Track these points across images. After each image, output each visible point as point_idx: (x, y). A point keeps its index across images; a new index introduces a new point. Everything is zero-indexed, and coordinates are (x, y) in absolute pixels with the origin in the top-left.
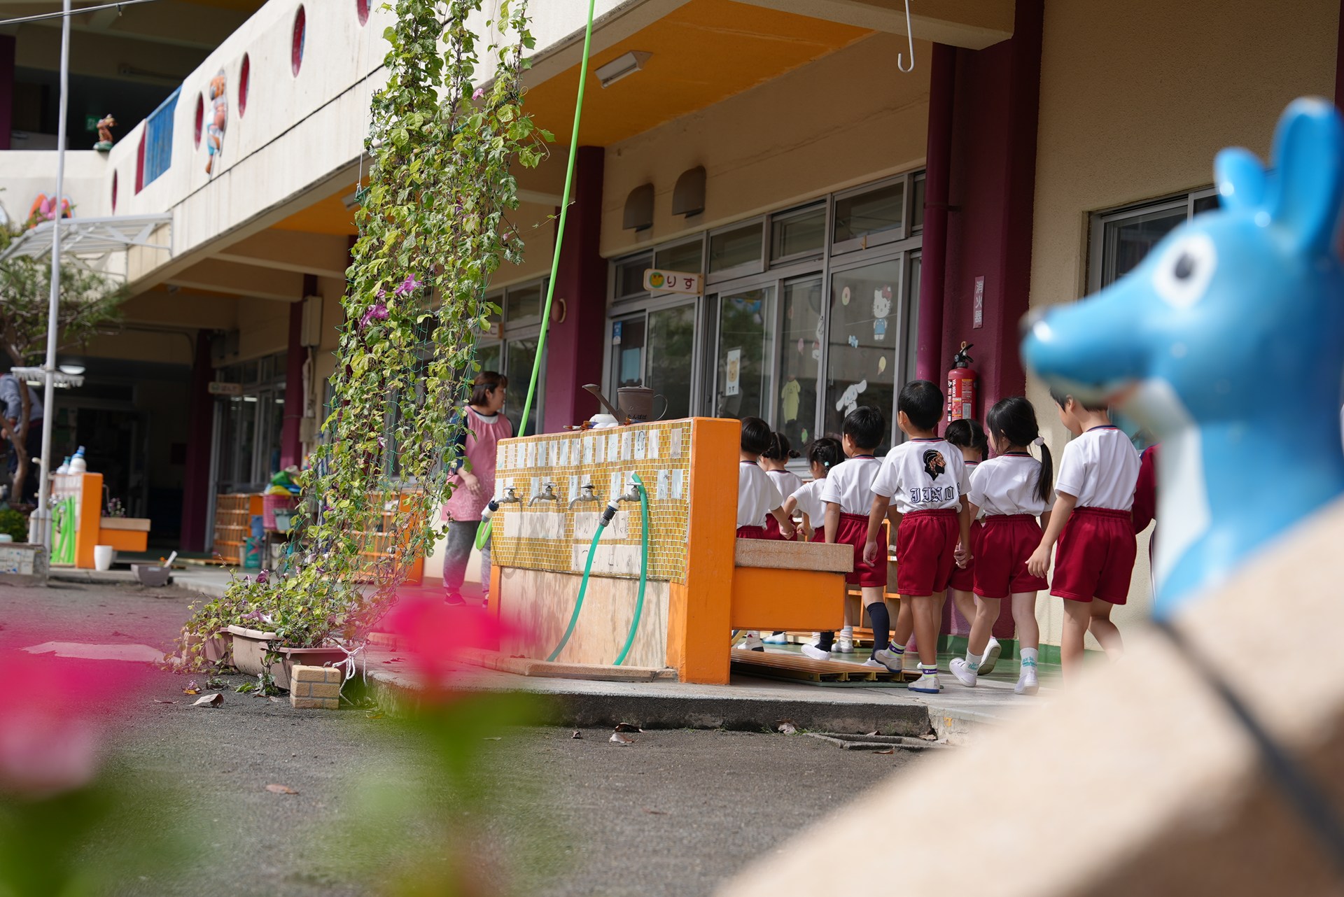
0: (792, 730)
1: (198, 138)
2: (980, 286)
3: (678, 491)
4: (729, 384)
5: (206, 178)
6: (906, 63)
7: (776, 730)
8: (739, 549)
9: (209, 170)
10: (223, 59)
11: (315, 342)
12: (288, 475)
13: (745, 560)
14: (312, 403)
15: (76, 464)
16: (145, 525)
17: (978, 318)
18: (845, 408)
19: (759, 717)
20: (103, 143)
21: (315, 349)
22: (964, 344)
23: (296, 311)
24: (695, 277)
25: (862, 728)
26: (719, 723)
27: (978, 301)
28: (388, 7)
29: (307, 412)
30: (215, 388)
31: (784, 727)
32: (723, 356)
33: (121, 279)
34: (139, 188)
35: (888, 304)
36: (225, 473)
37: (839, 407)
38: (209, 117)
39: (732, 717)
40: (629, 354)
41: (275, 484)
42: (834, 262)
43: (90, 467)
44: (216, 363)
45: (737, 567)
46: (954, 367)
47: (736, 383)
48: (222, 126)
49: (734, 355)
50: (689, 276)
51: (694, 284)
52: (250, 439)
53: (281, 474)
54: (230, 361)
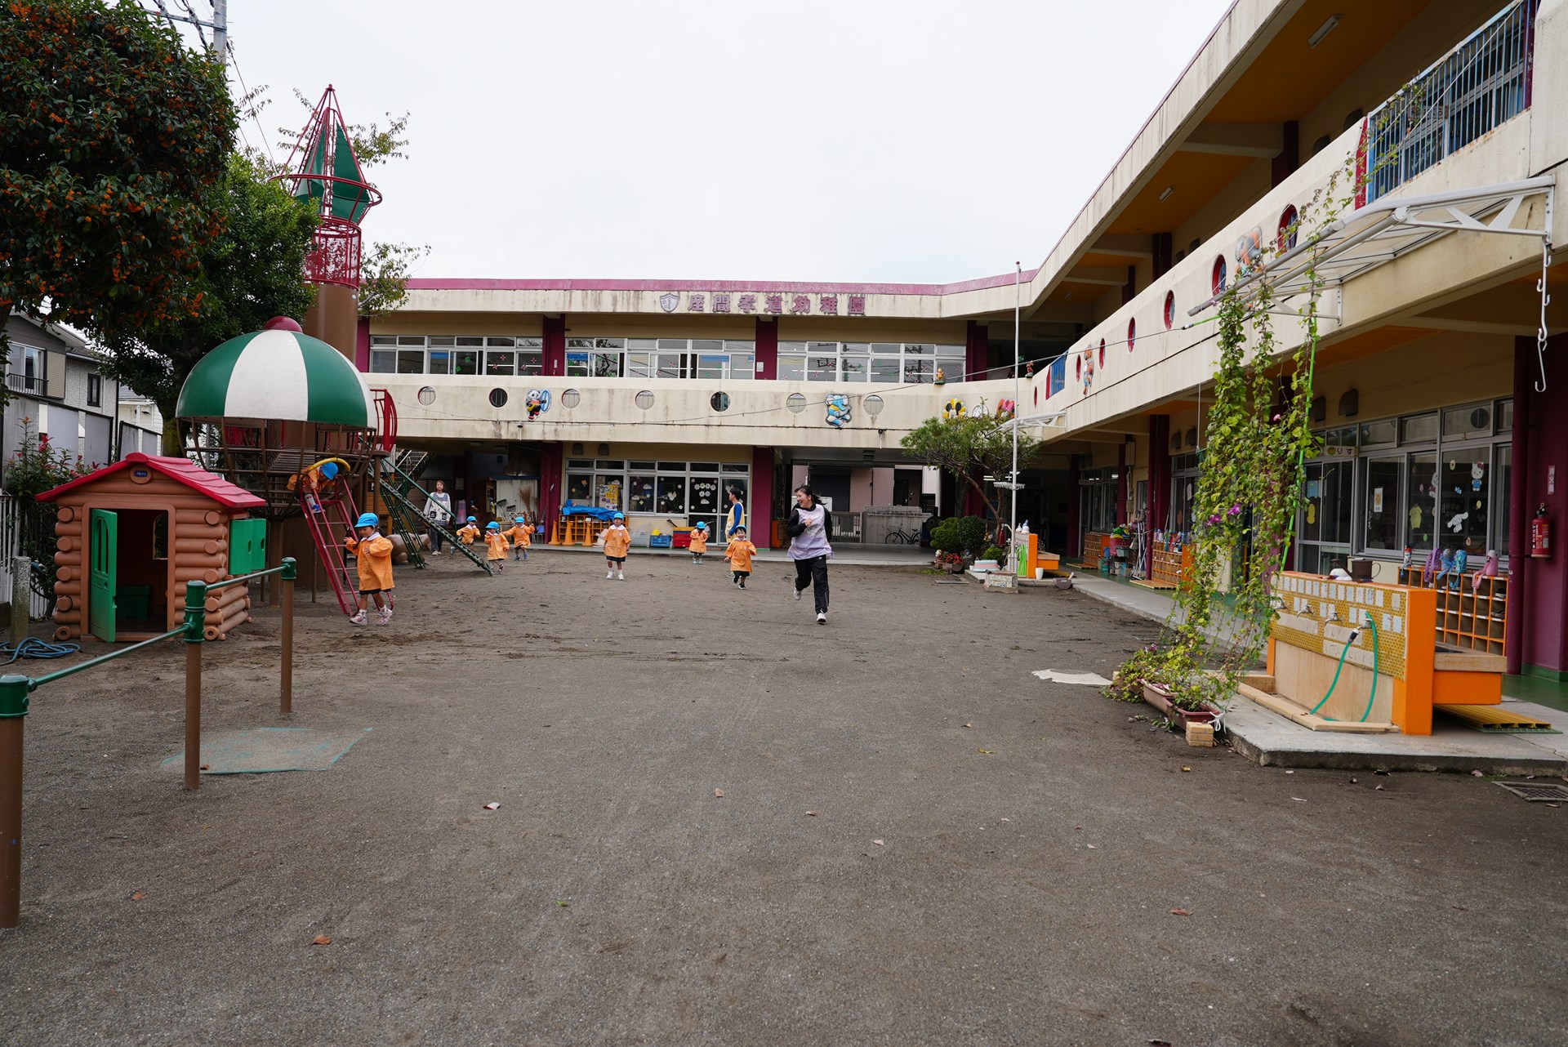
0: (1480, 774)
1: (1078, 377)
2: (1552, 471)
3: (1397, 628)
4: (1376, 506)
5: (1084, 397)
6: (1540, 387)
7: (1470, 773)
8: (1436, 661)
9: (1085, 393)
10: (1091, 339)
11: (1132, 464)
12: (1122, 528)
13: (1439, 667)
14: (1132, 493)
15: (1025, 529)
16: (1058, 557)
17: (1551, 489)
18: (1453, 526)
19: (1459, 766)
20: (1029, 374)
21: (1133, 467)
22: (1542, 505)
23: (1122, 449)
24: (1353, 448)
25: (1524, 772)
26: (1434, 769)
27: (1551, 479)
28: (1216, 363)
29: (1129, 498)
30: (1081, 482)
31: (1475, 772)
32: (1372, 492)
33: (1040, 439)
34: (1048, 397)
35: (1482, 471)
36: (1084, 522)
37: (1450, 525)
38: (1084, 368)
39: (1442, 766)
40: (1311, 484)
41: (1115, 533)
42: (1443, 446)
43: (1031, 531)
44: (1081, 469)
45: (1436, 671)
46: (1536, 517)
47: (1381, 506)
48: (1091, 372)
49: (1379, 491)
50: (1349, 448)
51: (1353, 452)
52: (1099, 505)
53: (1118, 528)
54: (1088, 468)
